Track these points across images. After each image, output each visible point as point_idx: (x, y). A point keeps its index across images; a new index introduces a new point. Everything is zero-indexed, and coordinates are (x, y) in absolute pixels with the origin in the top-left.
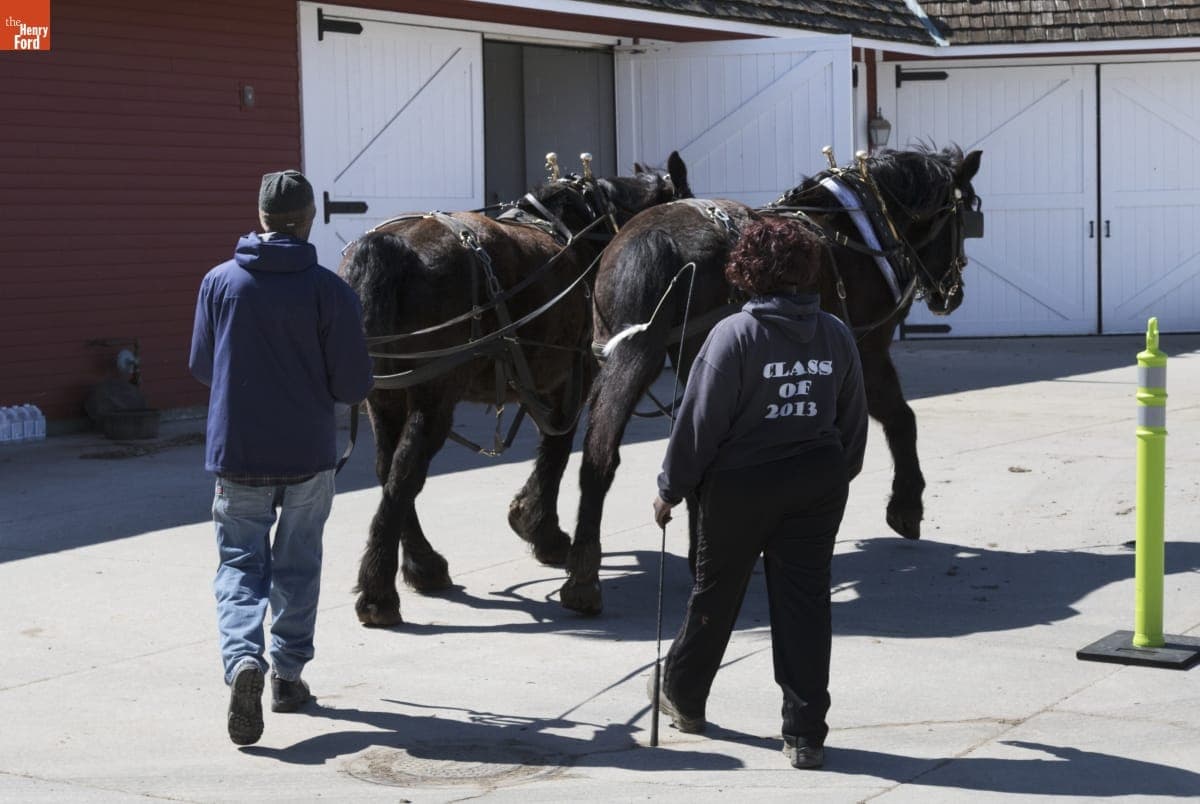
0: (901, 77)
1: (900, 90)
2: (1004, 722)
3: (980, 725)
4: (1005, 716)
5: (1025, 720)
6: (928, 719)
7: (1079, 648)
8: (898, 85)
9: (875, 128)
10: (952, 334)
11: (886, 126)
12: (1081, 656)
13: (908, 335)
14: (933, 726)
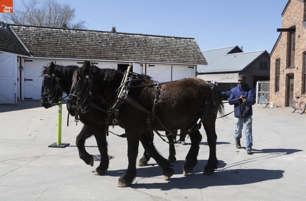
0: (25, 61)
1: (25, 63)
2: (37, 157)
3: (33, 158)
4: (37, 156)
5: (40, 156)
6: (25, 157)
7: (49, 145)
8: (25, 62)
9: (21, 68)
10: (33, 99)
11: (23, 68)
12: (49, 147)
13: (26, 99)
14: (25, 158)
